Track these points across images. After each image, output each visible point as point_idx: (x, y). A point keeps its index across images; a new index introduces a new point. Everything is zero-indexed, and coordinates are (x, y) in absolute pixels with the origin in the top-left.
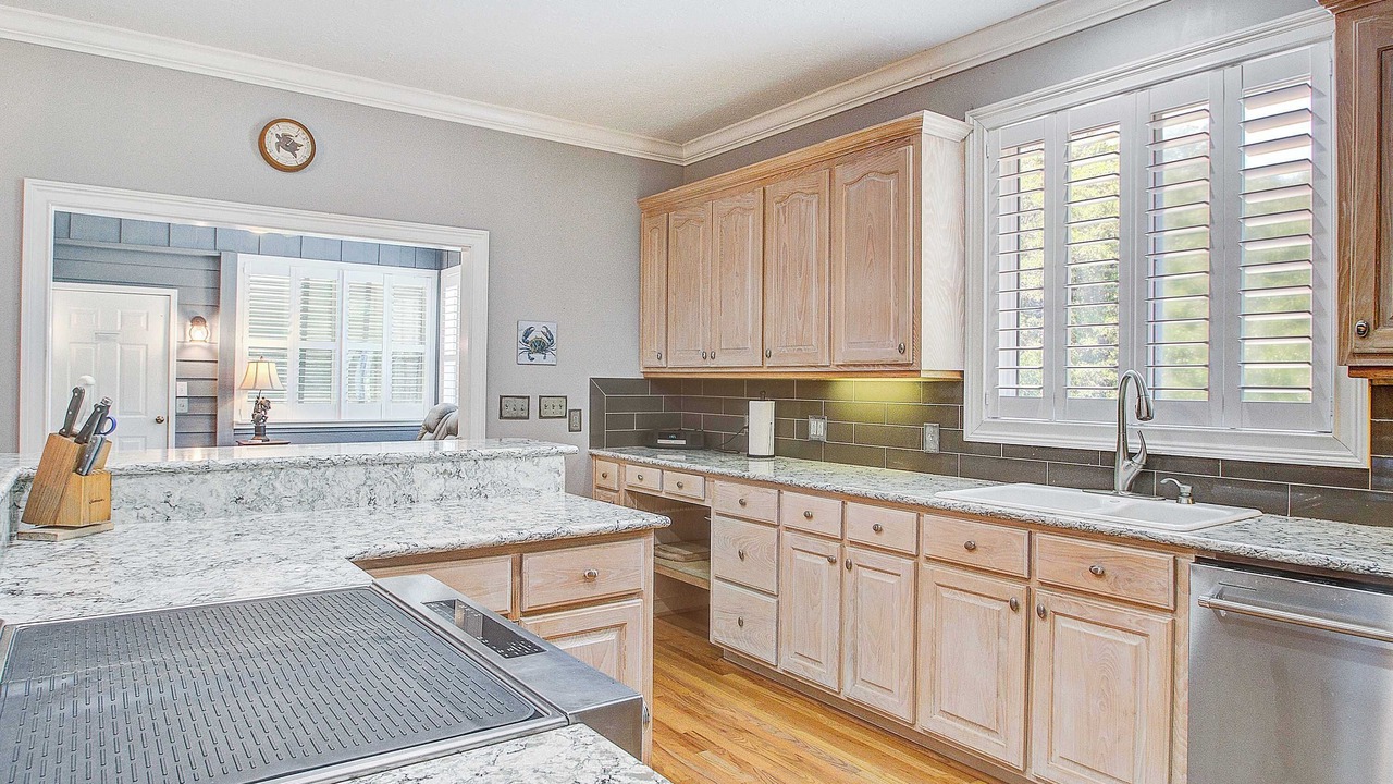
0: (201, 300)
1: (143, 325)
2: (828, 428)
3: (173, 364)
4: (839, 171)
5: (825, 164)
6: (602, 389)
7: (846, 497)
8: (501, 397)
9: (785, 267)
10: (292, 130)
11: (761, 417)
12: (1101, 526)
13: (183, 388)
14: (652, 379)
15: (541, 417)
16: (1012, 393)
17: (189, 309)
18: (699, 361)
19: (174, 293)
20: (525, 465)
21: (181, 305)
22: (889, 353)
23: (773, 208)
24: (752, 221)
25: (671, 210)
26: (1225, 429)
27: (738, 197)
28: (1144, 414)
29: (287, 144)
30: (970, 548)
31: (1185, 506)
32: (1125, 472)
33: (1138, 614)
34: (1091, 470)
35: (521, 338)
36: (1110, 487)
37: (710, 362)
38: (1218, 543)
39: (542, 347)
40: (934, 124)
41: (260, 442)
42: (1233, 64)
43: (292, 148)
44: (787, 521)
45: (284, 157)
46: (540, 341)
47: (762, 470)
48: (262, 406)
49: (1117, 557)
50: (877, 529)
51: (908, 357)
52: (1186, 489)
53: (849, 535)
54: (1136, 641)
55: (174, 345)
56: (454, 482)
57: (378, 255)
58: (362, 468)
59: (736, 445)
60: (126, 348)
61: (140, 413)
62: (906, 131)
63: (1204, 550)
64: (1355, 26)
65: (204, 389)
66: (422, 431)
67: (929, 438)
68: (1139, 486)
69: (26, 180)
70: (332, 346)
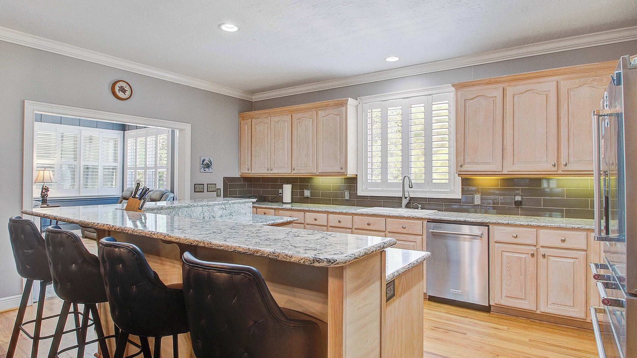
2: (311, 193)
4: (320, 112)
5: (314, 109)
6: (227, 181)
7: (328, 213)
8: (195, 184)
9: (300, 141)
10: (124, 85)
11: (287, 190)
12: (404, 215)
14: (243, 177)
15: (208, 191)
16: (370, 181)
18: (266, 171)
20: (242, 205)
22: (337, 169)
23: (295, 122)
24: (287, 125)
25: (253, 118)
26: (428, 190)
27: (282, 117)
28: (411, 186)
29: (123, 90)
30: (369, 224)
31: (419, 210)
32: (405, 202)
33: (414, 237)
34: (394, 202)
35: (201, 163)
36: (401, 207)
37: (269, 172)
38: (432, 217)
39: (208, 166)
40: (351, 101)
41: (46, 206)
42: (430, 95)
43: (124, 91)
44: (308, 221)
45: (121, 94)
46: (207, 164)
47: (289, 206)
48: (45, 190)
49: (409, 223)
50: (339, 222)
51: (343, 171)
52: (420, 206)
53: (330, 224)
54: (414, 243)
56: (224, 211)
57: (97, 125)
59: (279, 199)
62: (343, 103)
63: (429, 219)
64: (459, 93)
66: (120, 199)
67: (346, 195)
68: (407, 206)
69: (25, 101)
70: (75, 163)
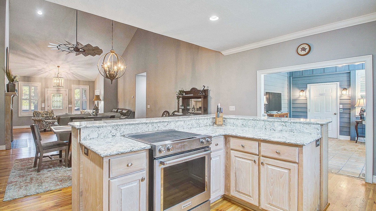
0: (345, 84)
1: (331, 91)
3: (339, 100)
10: (304, 46)
13: (341, 106)
17: (343, 86)
19: (338, 83)
21: (340, 86)
29: (303, 49)
43: (305, 50)
48: (362, 111)
55: (339, 95)
56: (285, 127)
58: (263, 122)
60: (327, 97)
61: (330, 112)
65: (347, 106)
